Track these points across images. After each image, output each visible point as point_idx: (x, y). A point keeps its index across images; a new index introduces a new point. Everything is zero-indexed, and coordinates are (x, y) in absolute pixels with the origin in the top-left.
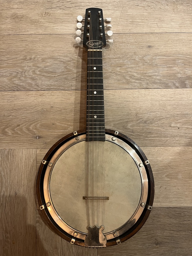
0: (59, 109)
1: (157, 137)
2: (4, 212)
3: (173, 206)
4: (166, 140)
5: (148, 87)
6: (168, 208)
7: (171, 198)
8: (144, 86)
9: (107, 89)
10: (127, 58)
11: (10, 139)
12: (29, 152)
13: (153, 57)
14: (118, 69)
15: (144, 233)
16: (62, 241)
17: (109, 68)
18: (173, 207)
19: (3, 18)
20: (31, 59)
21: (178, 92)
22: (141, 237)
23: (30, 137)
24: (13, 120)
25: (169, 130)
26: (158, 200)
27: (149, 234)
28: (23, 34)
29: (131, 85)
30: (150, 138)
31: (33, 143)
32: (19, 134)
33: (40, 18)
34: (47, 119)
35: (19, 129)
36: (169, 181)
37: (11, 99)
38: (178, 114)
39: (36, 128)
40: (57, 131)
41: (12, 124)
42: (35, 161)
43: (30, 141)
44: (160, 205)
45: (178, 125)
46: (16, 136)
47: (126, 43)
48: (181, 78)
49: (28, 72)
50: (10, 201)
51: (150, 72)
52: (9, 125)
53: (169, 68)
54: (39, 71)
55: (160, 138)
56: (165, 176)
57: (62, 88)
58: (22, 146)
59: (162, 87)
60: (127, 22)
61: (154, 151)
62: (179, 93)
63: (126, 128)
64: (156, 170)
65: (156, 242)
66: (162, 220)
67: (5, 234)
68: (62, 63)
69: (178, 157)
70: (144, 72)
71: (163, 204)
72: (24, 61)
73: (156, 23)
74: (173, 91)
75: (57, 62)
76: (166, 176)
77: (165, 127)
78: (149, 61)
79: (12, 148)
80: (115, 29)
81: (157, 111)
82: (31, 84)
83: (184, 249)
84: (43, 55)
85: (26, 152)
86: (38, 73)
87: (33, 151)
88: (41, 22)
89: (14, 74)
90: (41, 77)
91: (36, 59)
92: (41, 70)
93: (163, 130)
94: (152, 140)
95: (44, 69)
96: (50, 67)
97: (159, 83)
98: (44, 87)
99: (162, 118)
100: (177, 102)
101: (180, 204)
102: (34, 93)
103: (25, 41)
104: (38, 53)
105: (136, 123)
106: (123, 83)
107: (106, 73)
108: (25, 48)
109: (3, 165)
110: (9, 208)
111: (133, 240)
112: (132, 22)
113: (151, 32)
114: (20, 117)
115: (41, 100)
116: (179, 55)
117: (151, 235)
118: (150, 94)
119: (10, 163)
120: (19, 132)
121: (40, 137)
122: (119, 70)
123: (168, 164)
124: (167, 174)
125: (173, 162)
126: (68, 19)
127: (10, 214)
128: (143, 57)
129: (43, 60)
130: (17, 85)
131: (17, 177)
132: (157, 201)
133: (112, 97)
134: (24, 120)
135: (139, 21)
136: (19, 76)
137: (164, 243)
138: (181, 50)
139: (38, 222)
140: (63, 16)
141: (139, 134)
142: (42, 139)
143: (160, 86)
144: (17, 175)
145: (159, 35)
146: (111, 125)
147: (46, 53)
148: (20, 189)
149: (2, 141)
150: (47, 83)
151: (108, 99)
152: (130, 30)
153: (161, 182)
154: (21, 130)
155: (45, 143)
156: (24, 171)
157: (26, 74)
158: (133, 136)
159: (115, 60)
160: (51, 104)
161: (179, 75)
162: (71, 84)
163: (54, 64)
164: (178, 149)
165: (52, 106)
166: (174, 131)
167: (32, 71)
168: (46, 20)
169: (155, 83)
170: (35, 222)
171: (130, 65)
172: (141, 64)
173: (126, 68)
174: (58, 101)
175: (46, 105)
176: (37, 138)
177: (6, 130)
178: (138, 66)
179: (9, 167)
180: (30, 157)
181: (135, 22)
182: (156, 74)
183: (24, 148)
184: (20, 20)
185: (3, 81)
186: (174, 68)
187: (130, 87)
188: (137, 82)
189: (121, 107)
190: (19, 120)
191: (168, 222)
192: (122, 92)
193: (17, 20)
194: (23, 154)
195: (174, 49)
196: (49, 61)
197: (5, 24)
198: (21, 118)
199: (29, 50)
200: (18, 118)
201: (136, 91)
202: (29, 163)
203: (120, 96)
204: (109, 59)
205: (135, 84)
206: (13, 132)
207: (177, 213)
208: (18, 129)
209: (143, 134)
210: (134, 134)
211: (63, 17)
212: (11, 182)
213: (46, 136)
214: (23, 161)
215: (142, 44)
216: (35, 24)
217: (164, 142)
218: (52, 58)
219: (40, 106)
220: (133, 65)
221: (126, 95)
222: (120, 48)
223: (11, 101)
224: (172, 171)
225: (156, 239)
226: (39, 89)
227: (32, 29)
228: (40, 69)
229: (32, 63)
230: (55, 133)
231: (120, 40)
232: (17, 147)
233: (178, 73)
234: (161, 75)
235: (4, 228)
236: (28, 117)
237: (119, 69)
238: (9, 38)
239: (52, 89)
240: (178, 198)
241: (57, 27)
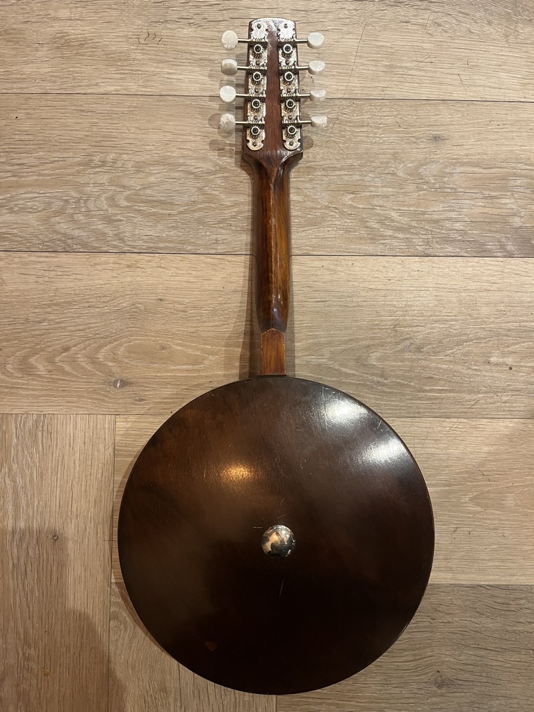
0: (180, 306)
1: (450, 391)
2: (21, 586)
3: (487, 583)
4: (474, 400)
5: (430, 251)
6: (473, 587)
7: (483, 560)
8: (417, 247)
9: (315, 253)
10: (373, 169)
11: (42, 386)
12: (94, 423)
13: (446, 167)
14: (348, 199)
15: (406, 656)
16: (181, 670)
17: (323, 194)
18: (488, 585)
19: (28, 47)
20: (103, 163)
21: (513, 267)
22: (398, 664)
23: (96, 383)
24: (50, 333)
25: (485, 373)
26: (449, 565)
27: (420, 657)
28: (83, 92)
29: (383, 244)
30: (431, 394)
31: (106, 399)
32: (68, 374)
33: (132, 47)
34: (145, 332)
35: (68, 360)
36: (479, 512)
37: (47, 274)
38: (509, 330)
39: (114, 358)
40: (172, 368)
41: (49, 344)
42: (111, 450)
43: (98, 393)
44: (452, 579)
45: (509, 360)
46: (60, 379)
47: (371, 127)
48: (520, 227)
49: (95, 201)
50: (39, 557)
51: (437, 209)
52: (38, 347)
53: (490, 201)
54: (128, 199)
55: (459, 394)
56: (469, 500)
57: (189, 248)
58: (75, 406)
59: (467, 252)
60: (374, 68)
61: (440, 429)
62: (516, 272)
63: (364, 365)
64: (444, 482)
65: (440, 679)
66: (457, 619)
67: (22, 650)
68: (192, 176)
69: (507, 447)
70: (420, 209)
71: (459, 576)
72: (84, 170)
73: (456, 71)
74: (497, 263)
75: (176, 174)
76: (471, 499)
77: (473, 363)
78: (435, 180)
79: (47, 410)
80: (342, 86)
81: (452, 320)
82: (104, 234)
83: (515, 701)
84: (140, 153)
85: (85, 424)
86: (125, 203)
87: (104, 420)
88: (134, 60)
89: (57, 204)
90: (132, 215)
91: (119, 164)
92: (133, 197)
93: (466, 372)
94: (436, 399)
95: (142, 192)
96: (157, 188)
97: (459, 241)
98: (140, 243)
99: (464, 338)
100: (508, 296)
101: (508, 578)
102: (111, 260)
103: (90, 114)
104: (124, 147)
105: (391, 352)
106: (361, 238)
107: (313, 208)
108: (88, 131)
109: (20, 458)
110: (36, 576)
111: (376, 673)
112: (391, 66)
113: (441, 97)
114: (70, 326)
115: (129, 279)
116: (519, 165)
117: (426, 659)
118: (435, 270)
119: (41, 453)
120: (67, 368)
121: (124, 383)
122: (350, 202)
123: (477, 468)
124: (474, 494)
125: (491, 461)
126: (213, 54)
127: (37, 595)
128: (417, 168)
129: (139, 168)
130: (65, 235)
131: (60, 491)
132: (446, 567)
133: (328, 278)
134: (82, 333)
135: (408, 65)
136: (71, 211)
137: (460, 683)
138: (525, 151)
139: (114, 617)
140: (196, 46)
141: (399, 383)
142: (131, 389)
143: (460, 248)
144: (58, 486)
145: (464, 105)
146: (322, 355)
147: (148, 147)
148: (67, 525)
149: (21, 392)
150: (148, 234)
151: (317, 283)
152: (383, 89)
153: (457, 517)
154: (73, 361)
155: (139, 401)
156: (79, 478)
157: (91, 205)
158: (384, 386)
159: (338, 173)
160: (159, 291)
161: (517, 222)
162: (214, 237)
163: (170, 180)
164: (505, 426)
165: (160, 297)
166: (497, 377)
167: (106, 198)
168: (149, 55)
169: (447, 240)
170: (107, 617)
171: (380, 189)
172: (411, 187)
173: (370, 197)
174: (176, 283)
175: (143, 293)
176: (118, 385)
177: (32, 360)
178: (402, 191)
179: (38, 464)
180: (96, 438)
181: (397, 67)
182: (453, 216)
183: (81, 412)
184: (74, 52)
185: (25, 224)
186: (504, 201)
187: (379, 249)
188: (400, 236)
189: (353, 304)
190: (68, 333)
191: (473, 624)
192: (356, 264)
193: (67, 53)
194: (78, 428)
195: (504, 148)
196: (155, 172)
197: (32, 62)
198: (73, 328)
199: (98, 139)
200: (64, 328)
201: (395, 262)
202: (92, 454)
203: (349, 274)
204: (324, 169)
205: (395, 243)
206: (49, 368)
207: (500, 600)
208: (66, 359)
209: (411, 382)
210: (385, 381)
211: (198, 49)
212: (44, 505)
213: (142, 380)
214: (77, 449)
215: (416, 132)
216: (119, 64)
217: (468, 405)
218: (164, 162)
219: (126, 295)
220: (390, 189)
221: (367, 273)
222: (355, 140)
223: (46, 279)
224: (487, 486)
225: (438, 672)
226: (127, 248)
227: (110, 81)
228: (128, 192)
229: (107, 176)
230: (167, 371)
231: (355, 118)
232: (62, 409)
233: (514, 215)
234: (466, 219)
235: (21, 631)
236: (93, 325)
237: (351, 199)
238: (44, 103)
239: (161, 248)
240: (502, 561)
241: (180, 77)
